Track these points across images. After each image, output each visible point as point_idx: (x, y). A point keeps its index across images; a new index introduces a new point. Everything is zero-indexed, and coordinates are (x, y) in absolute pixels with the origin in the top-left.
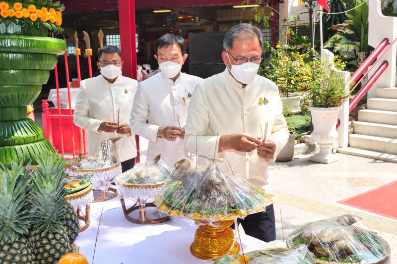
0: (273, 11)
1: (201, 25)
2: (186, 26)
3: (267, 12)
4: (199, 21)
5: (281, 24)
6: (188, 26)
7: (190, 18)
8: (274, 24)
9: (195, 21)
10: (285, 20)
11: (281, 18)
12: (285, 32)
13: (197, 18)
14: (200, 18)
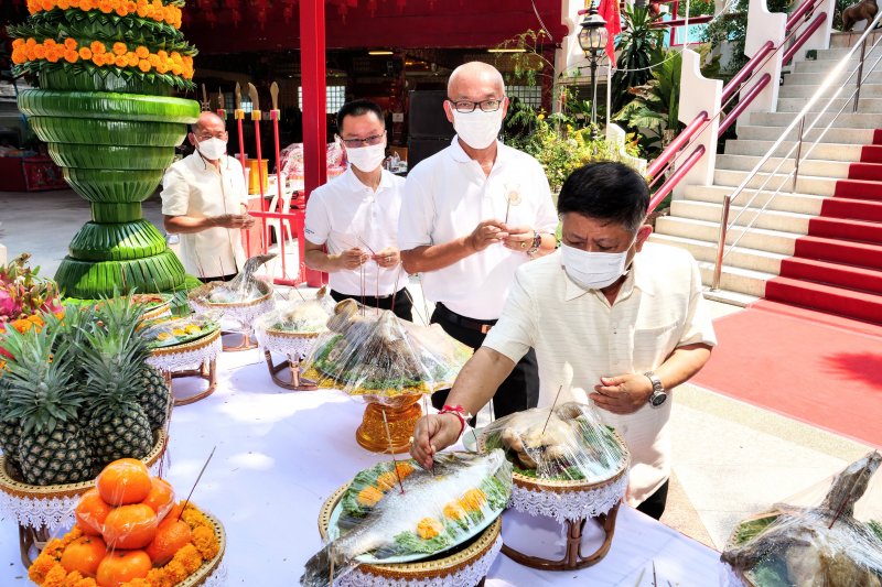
0: (544, 62)
1: (439, 76)
2: (417, 77)
3: (534, 62)
4: (437, 70)
5: (556, 81)
6: (420, 76)
7: (424, 65)
8: (546, 79)
9: (430, 69)
10: (561, 75)
11: (557, 73)
12: (561, 94)
13: (433, 65)
14: (438, 65)
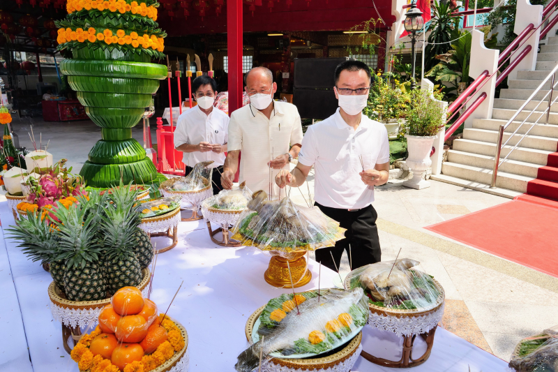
0: (381, 39)
1: (312, 49)
2: (298, 49)
3: (375, 39)
4: (311, 45)
5: (388, 51)
6: (300, 49)
7: (302, 42)
8: (381, 50)
9: (306, 45)
10: (391, 47)
11: (388, 46)
12: (391, 60)
13: (308, 42)
14: (311, 42)
